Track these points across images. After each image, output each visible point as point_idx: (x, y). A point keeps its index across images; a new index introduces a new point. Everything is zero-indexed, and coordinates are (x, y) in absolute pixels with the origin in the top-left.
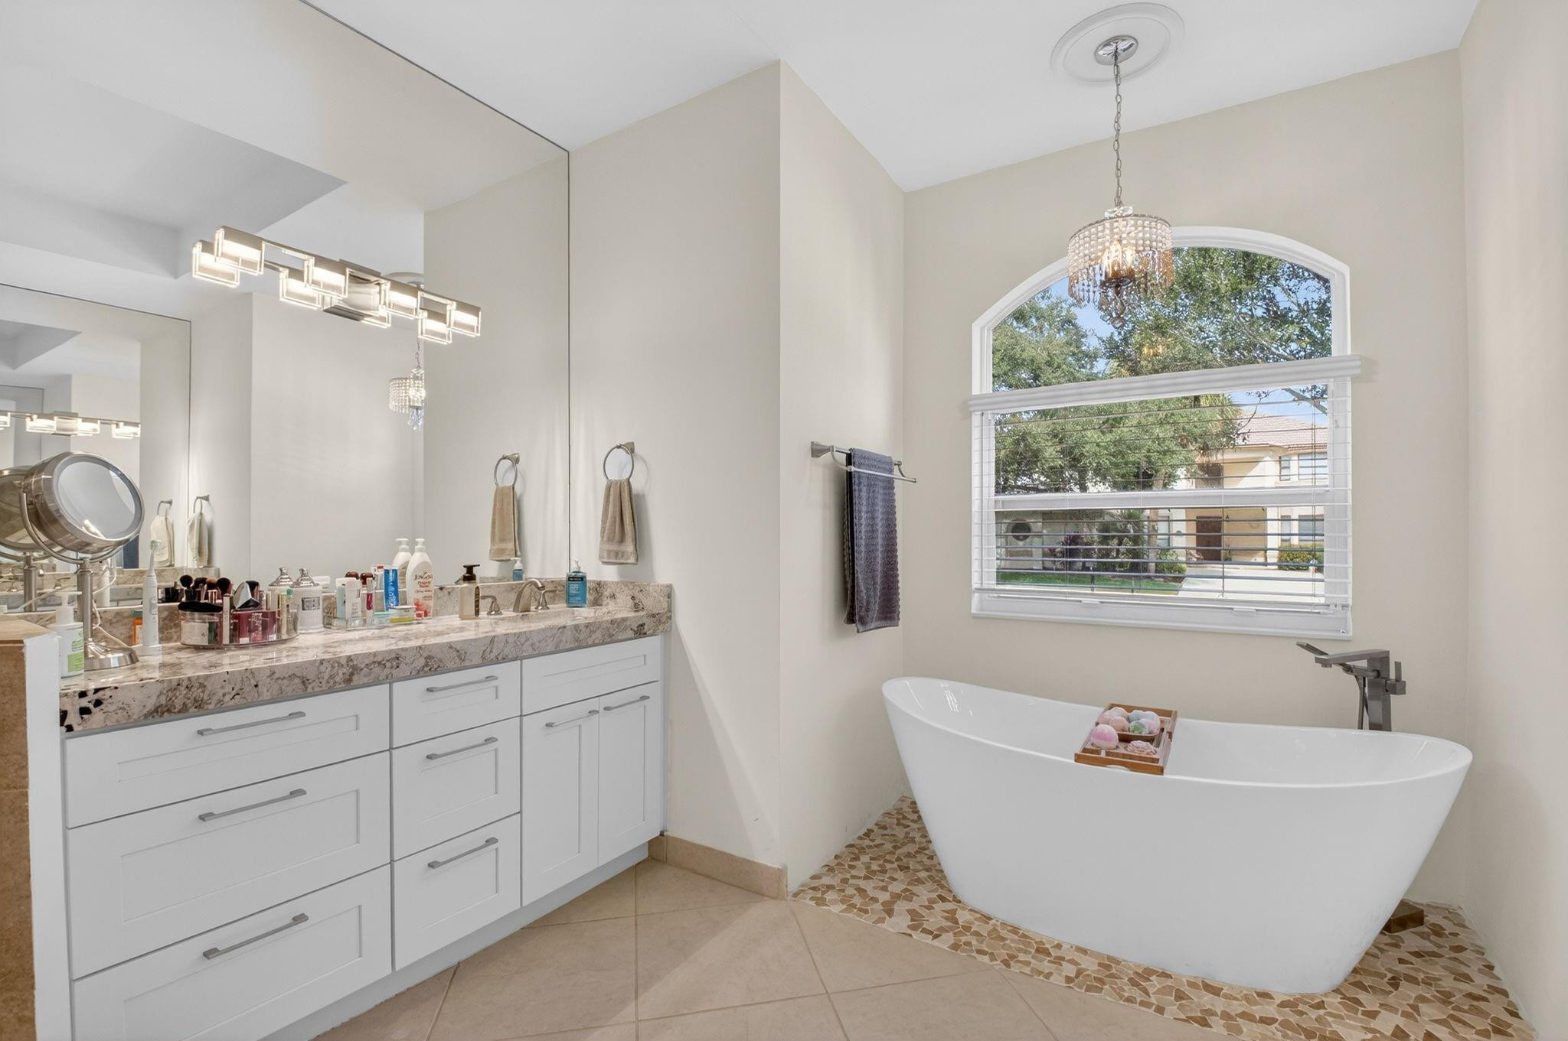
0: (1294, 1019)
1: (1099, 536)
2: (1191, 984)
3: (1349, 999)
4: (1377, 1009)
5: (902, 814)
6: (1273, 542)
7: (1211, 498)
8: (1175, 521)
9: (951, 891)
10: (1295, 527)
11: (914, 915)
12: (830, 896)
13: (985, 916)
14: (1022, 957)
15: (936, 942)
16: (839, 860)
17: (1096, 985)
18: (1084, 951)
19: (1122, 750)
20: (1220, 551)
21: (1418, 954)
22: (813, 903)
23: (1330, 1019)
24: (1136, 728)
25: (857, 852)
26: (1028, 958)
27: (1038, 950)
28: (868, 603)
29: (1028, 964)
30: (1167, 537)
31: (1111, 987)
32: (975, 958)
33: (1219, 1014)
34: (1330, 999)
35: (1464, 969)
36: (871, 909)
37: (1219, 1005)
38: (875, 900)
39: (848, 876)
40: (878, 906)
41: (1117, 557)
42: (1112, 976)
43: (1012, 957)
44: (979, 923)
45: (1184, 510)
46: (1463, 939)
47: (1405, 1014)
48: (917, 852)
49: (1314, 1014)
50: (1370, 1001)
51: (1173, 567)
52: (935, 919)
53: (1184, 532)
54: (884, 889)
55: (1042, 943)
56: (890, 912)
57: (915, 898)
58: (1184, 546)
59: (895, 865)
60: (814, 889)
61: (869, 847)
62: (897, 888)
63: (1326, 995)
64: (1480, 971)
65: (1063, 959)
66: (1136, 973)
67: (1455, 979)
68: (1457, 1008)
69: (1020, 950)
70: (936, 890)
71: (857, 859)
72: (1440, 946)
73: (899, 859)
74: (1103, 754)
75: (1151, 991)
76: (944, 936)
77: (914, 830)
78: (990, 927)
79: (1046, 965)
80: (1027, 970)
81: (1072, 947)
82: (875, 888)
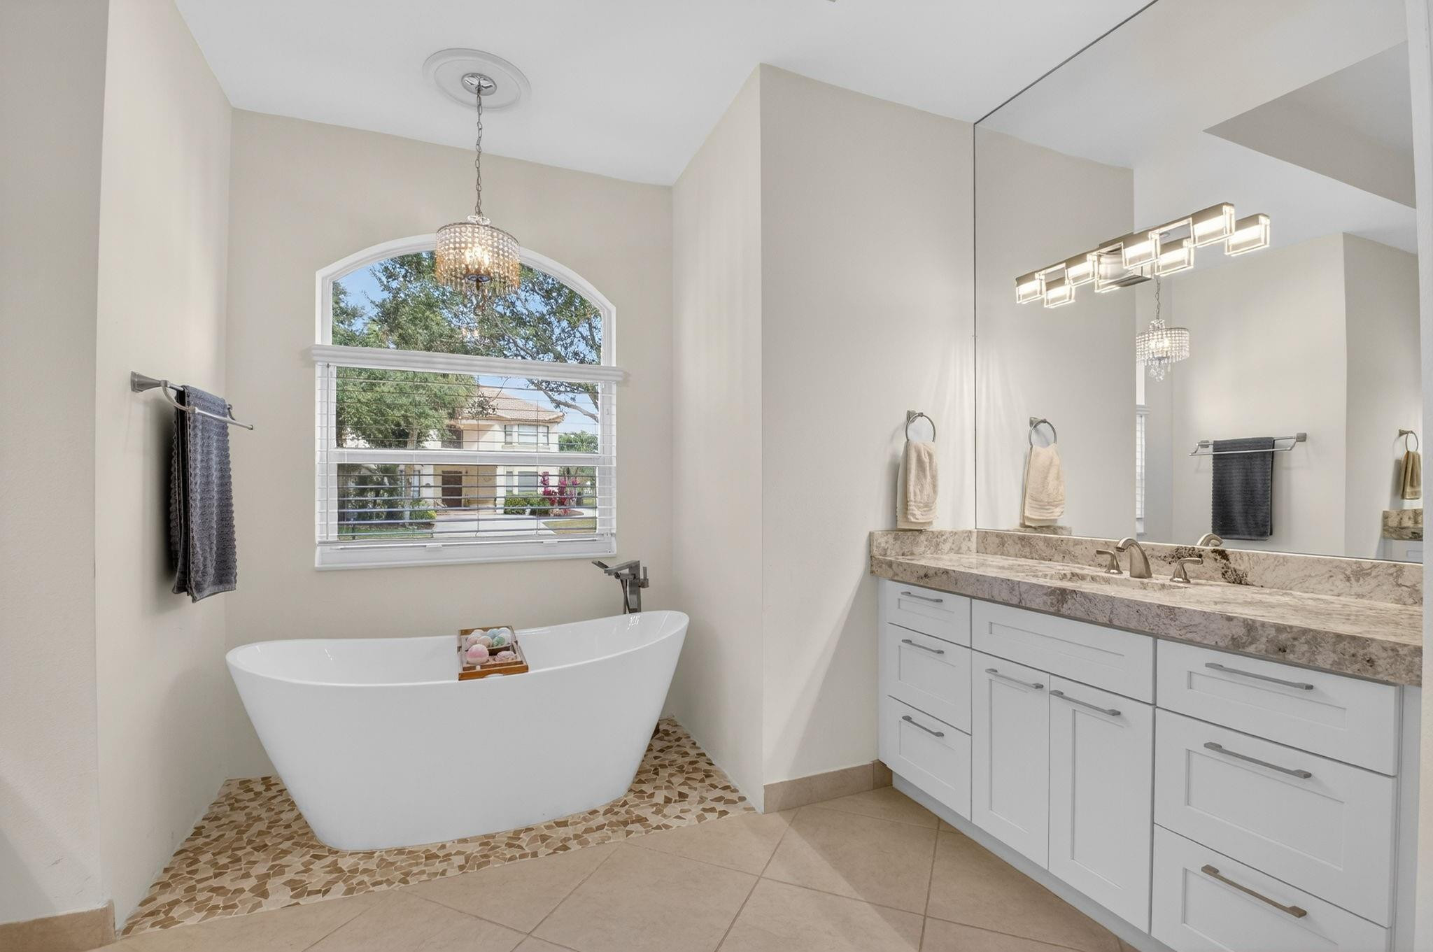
0: (614, 818)
1: (355, 489)
2: (548, 827)
3: (637, 792)
4: (652, 791)
5: (233, 798)
6: (501, 492)
7: (453, 457)
8: (425, 475)
9: (322, 847)
10: (516, 481)
11: (292, 884)
12: (176, 913)
13: (367, 853)
14: (415, 870)
15: (327, 897)
16: (171, 873)
17: (484, 861)
18: (465, 841)
19: (492, 662)
20: (461, 500)
21: (661, 751)
22: (157, 928)
23: (632, 809)
24: (498, 643)
25: (191, 855)
26: (422, 868)
27: (427, 858)
28: (205, 566)
29: (423, 872)
30: (417, 489)
31: (495, 856)
32: (374, 891)
33: (572, 837)
34: (629, 797)
35: (685, 749)
36: (240, 901)
37: (569, 831)
38: (240, 891)
39: (193, 883)
40: (247, 895)
41: (374, 507)
42: (493, 848)
43: (407, 874)
44: (363, 861)
45: (432, 466)
46: (679, 733)
47: (667, 788)
48: (269, 828)
49: (623, 810)
50: (648, 788)
51: (424, 514)
52: (318, 876)
53: (432, 484)
54: (246, 876)
55: (428, 850)
56: (265, 894)
57: (286, 869)
58: (433, 496)
59: (249, 849)
60: (152, 914)
61: (206, 844)
62: (261, 869)
63: (626, 796)
64: (691, 747)
65: (450, 854)
66: (509, 838)
67: (682, 757)
68: (687, 773)
69: (411, 865)
70: (307, 853)
71: (196, 861)
72: (670, 741)
73: (250, 842)
74: (478, 668)
75: (524, 845)
76: (334, 888)
77: (255, 808)
78: (376, 860)
79: (438, 866)
80: (424, 877)
81: (454, 842)
82: (232, 880)
